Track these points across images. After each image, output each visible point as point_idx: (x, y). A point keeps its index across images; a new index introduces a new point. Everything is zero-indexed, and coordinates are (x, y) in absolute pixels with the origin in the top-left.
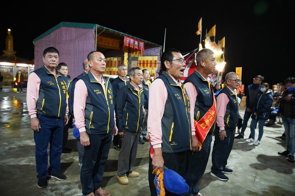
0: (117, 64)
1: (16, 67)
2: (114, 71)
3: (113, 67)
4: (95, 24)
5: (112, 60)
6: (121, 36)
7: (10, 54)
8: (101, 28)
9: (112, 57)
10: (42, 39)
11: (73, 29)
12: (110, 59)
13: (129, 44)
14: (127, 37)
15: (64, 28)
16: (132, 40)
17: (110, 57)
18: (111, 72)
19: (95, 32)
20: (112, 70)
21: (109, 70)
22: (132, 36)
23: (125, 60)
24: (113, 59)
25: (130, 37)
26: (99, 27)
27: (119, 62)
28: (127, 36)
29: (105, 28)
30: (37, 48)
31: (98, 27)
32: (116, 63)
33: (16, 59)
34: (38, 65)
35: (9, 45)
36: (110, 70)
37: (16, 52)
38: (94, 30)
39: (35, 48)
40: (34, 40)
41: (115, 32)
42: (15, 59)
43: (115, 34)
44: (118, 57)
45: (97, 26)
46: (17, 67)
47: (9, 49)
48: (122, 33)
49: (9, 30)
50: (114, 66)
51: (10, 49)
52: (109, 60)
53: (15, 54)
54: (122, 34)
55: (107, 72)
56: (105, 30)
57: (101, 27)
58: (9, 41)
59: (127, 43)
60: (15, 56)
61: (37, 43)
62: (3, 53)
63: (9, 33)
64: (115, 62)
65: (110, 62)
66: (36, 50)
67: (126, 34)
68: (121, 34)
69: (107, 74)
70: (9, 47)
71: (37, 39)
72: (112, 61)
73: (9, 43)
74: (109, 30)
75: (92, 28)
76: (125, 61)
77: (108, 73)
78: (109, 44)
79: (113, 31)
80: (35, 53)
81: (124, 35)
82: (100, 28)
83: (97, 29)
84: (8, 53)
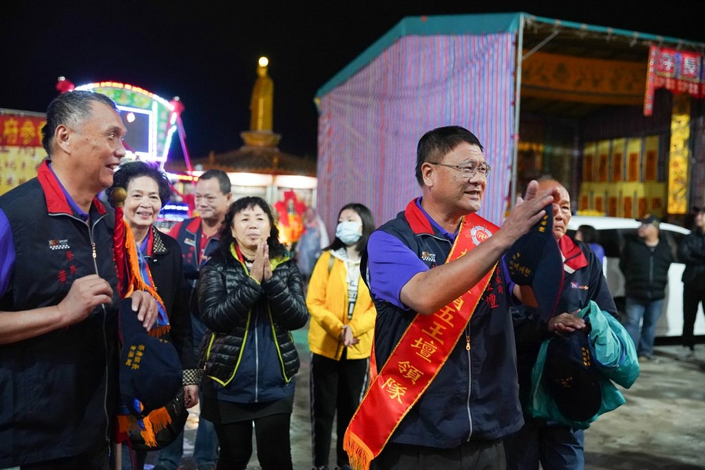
0: (641, 166)
1: (275, 189)
2: (628, 200)
3: (625, 180)
4: (515, 15)
5: (621, 150)
6: (635, 46)
7: (261, 143)
8: (540, 27)
9: (619, 137)
10: (342, 88)
11: (441, 41)
12: (611, 149)
13: (675, 79)
14: (662, 49)
15: (411, 42)
16: (693, 60)
17: (611, 138)
18: (613, 201)
19: (514, 48)
20: (617, 195)
21: (606, 193)
22: (688, 43)
23: (673, 149)
24: (626, 144)
25: (678, 48)
26: (534, 22)
27: (651, 156)
28: (665, 43)
29: (558, 22)
30: (326, 120)
31: (526, 24)
32: (638, 163)
33: (276, 161)
34: (329, 182)
35: (261, 113)
36: (611, 194)
37: (279, 137)
38: (510, 38)
39: (321, 122)
40: (320, 92)
41: (606, 34)
43: (605, 40)
44: (643, 137)
45: (522, 20)
46: (279, 188)
47: (260, 127)
48: (636, 35)
49: (263, 62)
50: (628, 177)
51: (263, 128)
52: (607, 152)
53: (276, 143)
54: (640, 40)
55: (599, 201)
56: (556, 32)
57: (539, 23)
58: (261, 102)
59: (668, 75)
60: (276, 150)
61: (329, 102)
63: (262, 73)
64: (633, 157)
65: (613, 158)
66: (324, 126)
67: (659, 38)
68: (632, 38)
69: (599, 209)
70: (260, 122)
71: (326, 87)
72: (618, 157)
73: (261, 104)
74: (577, 29)
75: (504, 31)
76: (677, 153)
77: (603, 206)
78: (596, 83)
79: (596, 32)
80: (320, 139)
81: (649, 43)
82: (536, 26)
83: (525, 30)
84: (255, 142)
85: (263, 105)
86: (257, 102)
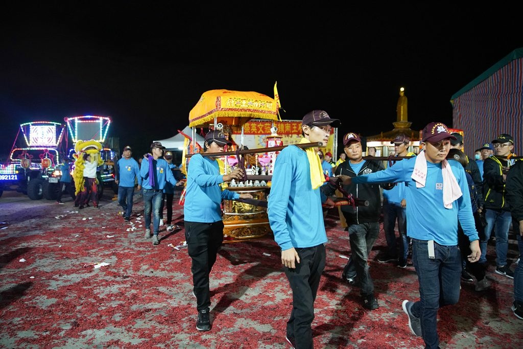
1: (412, 147)
7: (402, 127)
30: (458, 110)
33: (413, 134)
35: (402, 113)
37: (411, 123)
39: (454, 112)
40: (452, 98)
42: (411, 134)
46: (414, 147)
47: (402, 119)
49: (402, 89)
53: (410, 126)
60: (410, 129)
61: (459, 101)
62: (393, 127)
63: (402, 94)
66: (457, 114)
70: (402, 117)
71: (457, 93)
73: (402, 109)
80: (454, 120)
84: (400, 127)
85: (403, 110)
86: (400, 107)
